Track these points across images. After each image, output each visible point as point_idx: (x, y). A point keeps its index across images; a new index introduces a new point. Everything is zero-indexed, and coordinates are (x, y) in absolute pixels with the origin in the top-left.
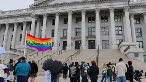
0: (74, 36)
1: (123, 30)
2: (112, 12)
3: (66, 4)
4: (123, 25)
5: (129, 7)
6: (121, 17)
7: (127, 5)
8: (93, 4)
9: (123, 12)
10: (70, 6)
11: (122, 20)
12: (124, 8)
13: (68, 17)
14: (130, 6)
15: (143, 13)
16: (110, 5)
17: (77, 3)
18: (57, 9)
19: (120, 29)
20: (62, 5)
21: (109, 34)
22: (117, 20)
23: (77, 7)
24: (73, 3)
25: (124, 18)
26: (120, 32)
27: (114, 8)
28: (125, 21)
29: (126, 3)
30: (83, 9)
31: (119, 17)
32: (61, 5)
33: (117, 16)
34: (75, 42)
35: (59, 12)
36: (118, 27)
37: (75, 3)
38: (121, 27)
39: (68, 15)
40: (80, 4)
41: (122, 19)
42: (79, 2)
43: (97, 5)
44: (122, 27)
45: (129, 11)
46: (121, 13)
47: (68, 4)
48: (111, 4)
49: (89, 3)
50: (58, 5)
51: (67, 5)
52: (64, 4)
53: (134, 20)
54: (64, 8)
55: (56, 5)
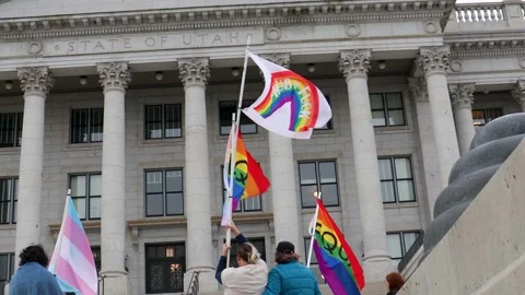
0: (135, 218)
1: (417, 179)
2: (357, 73)
3: (93, 22)
4: (418, 148)
5: (447, 50)
6: (407, 102)
7: (439, 41)
8: (251, 31)
9: (417, 73)
10: (114, 37)
11: (410, 121)
12: (423, 52)
13: (102, 98)
14: (453, 46)
15: (517, 85)
16: (343, 36)
17: (158, 18)
18: (35, 49)
19: (402, 168)
20: (66, 31)
21: (342, 199)
22: (381, 122)
23: (156, 40)
24: (131, 20)
25: (420, 107)
26: (404, 191)
27: (368, 55)
28: (430, 128)
29: (431, 28)
30: (190, 54)
31: (394, 103)
32: (61, 26)
33: (384, 97)
34: (142, 249)
35: (45, 72)
36: (392, 158)
37: (144, 19)
38: (408, 157)
39: (101, 89)
40: (172, 25)
41: (409, 115)
42: (171, 17)
43: (274, 35)
44: (414, 158)
45: (449, 71)
46: (407, 83)
47: (104, 22)
48: (353, 32)
49: (227, 22)
50: (39, 25)
51: (93, 29)
52: (78, 23)
53: (474, 118)
54: (80, 46)
55: (26, 26)
